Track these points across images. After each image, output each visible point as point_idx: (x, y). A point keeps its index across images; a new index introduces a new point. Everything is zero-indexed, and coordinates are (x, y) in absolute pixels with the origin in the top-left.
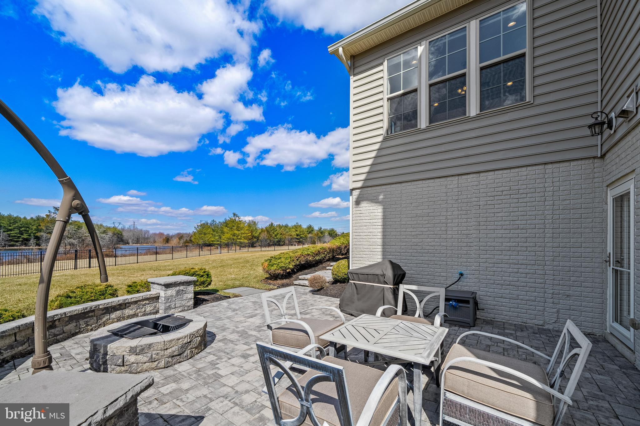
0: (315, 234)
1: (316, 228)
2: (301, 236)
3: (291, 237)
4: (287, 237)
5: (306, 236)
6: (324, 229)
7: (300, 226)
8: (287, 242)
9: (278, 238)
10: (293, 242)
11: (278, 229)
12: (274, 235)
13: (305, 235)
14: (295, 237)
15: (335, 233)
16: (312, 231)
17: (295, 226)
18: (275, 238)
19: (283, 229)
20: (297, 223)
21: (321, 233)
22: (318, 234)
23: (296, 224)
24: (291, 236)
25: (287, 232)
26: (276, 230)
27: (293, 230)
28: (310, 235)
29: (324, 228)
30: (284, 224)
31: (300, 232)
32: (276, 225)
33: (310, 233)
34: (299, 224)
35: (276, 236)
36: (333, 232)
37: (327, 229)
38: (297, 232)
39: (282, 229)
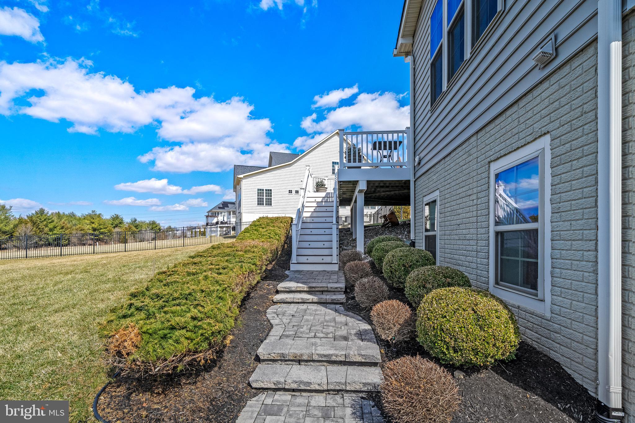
0: (126, 228)
1: (127, 220)
2: (102, 230)
3: (82, 232)
4: (74, 232)
5: (110, 231)
6: (139, 222)
7: (99, 215)
8: (74, 240)
9: (55, 234)
10: (86, 240)
11: (55, 219)
12: (46, 229)
13: (107, 229)
14: (91, 232)
15: (158, 227)
16: (120, 223)
17: (90, 215)
18: (51, 233)
19: (65, 220)
20: (93, 211)
21: (135, 227)
22: (130, 228)
23: (91, 212)
24: (81, 230)
25: (75, 225)
26: (53, 221)
27: (86, 221)
28: (117, 230)
29: (140, 220)
30: (67, 213)
31: (100, 225)
32: (50, 213)
33: (116, 226)
34: (98, 213)
35: (51, 230)
36: (155, 226)
37: (145, 222)
38: (93, 225)
39: (63, 221)
